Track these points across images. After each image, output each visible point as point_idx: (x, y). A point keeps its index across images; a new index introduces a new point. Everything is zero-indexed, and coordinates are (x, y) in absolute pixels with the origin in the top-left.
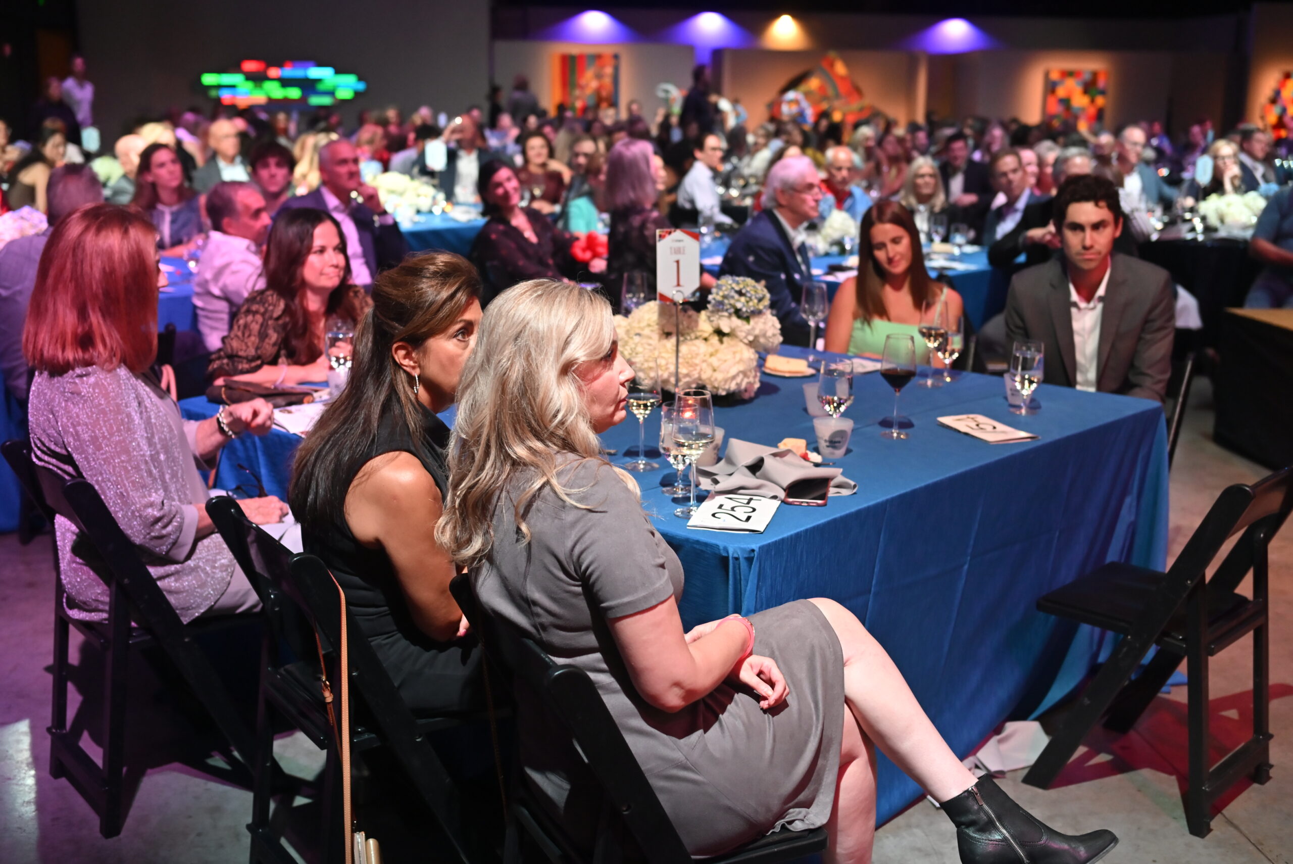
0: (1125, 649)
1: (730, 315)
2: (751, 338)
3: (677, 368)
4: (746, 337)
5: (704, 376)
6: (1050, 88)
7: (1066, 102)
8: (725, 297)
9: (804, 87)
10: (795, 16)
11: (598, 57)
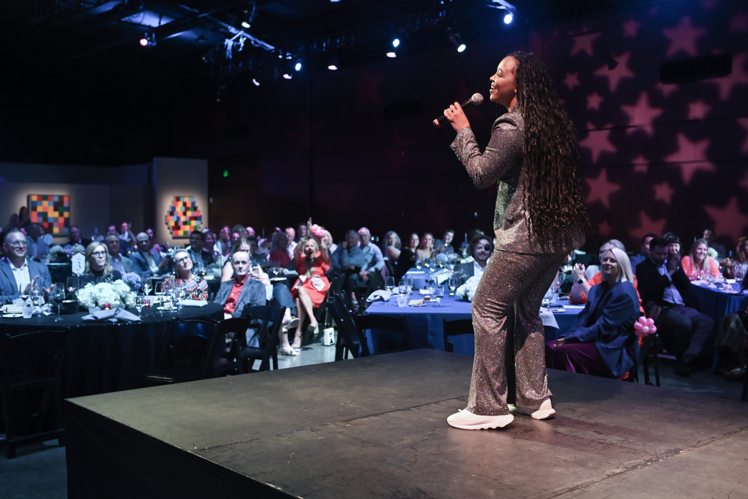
7: (44, 215)
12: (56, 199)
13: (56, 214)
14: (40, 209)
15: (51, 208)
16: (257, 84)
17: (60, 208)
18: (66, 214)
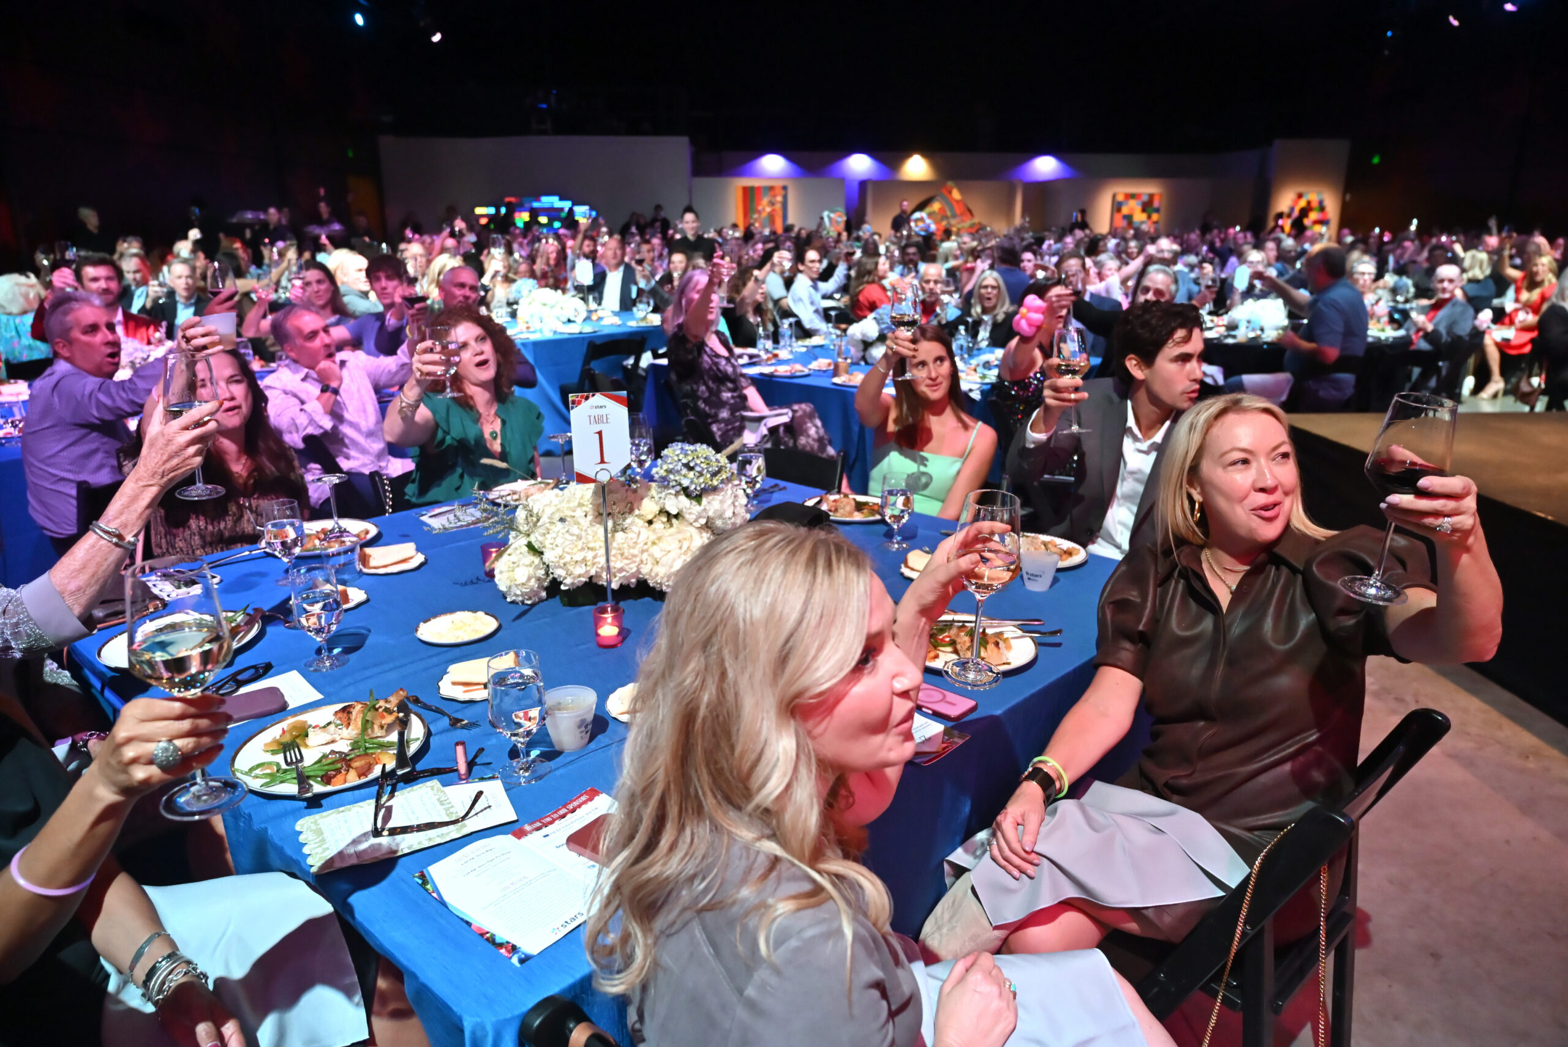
0: (1156, 990)
1: (677, 494)
2: (703, 521)
3: (608, 560)
4: (696, 520)
5: (645, 570)
6: (1117, 207)
7: (1129, 218)
8: (669, 471)
9: (928, 210)
10: (924, 155)
11: (771, 188)
12: (1145, 198)
13: (1144, 217)
14: (1125, 210)
15: (1139, 208)
16: (1456, 23)
17: (1149, 209)
18: (1155, 217)
